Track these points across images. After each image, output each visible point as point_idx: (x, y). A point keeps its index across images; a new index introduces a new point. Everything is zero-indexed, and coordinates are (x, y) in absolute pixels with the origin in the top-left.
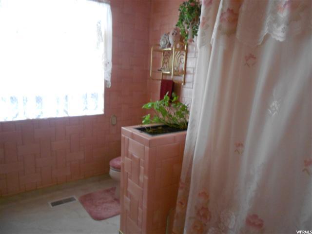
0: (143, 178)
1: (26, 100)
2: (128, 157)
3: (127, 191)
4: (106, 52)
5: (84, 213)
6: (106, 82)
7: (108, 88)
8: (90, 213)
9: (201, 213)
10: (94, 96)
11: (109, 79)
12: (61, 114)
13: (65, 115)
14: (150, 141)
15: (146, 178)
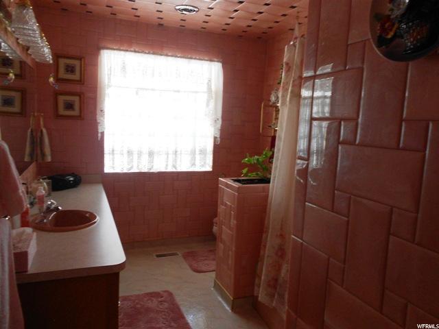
0: (233, 222)
1: (140, 154)
2: (222, 205)
3: (221, 239)
4: (216, 109)
5: (185, 265)
6: (215, 138)
7: (218, 145)
8: (191, 266)
9: (280, 254)
10: (203, 152)
11: (218, 136)
12: (170, 169)
13: (174, 170)
14: (239, 188)
15: (235, 222)
